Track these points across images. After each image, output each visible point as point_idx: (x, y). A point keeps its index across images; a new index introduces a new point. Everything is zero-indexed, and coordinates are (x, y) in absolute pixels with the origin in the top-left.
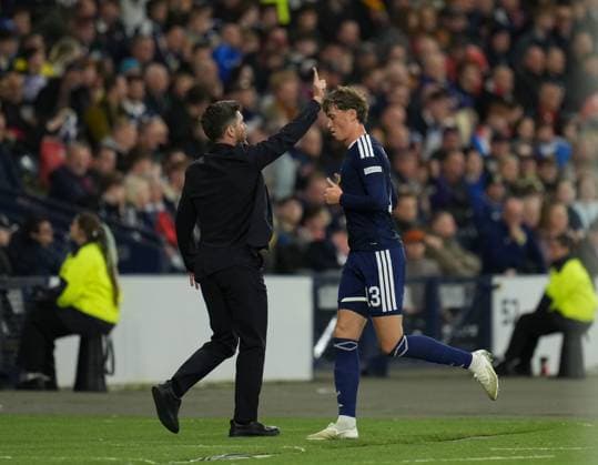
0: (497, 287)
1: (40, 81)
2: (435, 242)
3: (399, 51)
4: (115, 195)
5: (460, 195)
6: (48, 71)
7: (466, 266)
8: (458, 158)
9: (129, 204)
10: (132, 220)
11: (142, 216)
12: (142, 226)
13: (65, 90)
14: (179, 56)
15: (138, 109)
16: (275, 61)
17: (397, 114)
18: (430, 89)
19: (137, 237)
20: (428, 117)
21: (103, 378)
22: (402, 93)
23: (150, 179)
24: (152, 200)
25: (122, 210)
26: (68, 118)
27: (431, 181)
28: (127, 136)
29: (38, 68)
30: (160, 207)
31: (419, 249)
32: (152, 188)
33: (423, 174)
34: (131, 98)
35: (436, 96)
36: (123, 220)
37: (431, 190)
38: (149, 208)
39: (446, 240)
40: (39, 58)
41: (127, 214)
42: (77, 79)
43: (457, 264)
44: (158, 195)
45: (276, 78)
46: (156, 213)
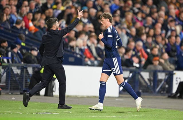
0: (175, 74)
1: (59, 11)
2: (162, 61)
3: (163, 8)
4: (73, 43)
5: (174, 49)
6: (62, 8)
7: (170, 68)
8: (174, 38)
9: (77, 46)
10: (77, 51)
11: (81, 50)
12: (80, 53)
13: (66, 14)
15: (86, 21)
16: (127, 9)
17: (159, 25)
18: (170, 19)
19: (78, 56)
20: (169, 26)
21: (52, 93)
22: (162, 20)
23: (83, 40)
24: (84, 46)
25: (75, 48)
26: (63, 22)
27: (166, 44)
28: (79, 27)
29: (59, 8)
30: (86, 47)
31: (157, 62)
32: (84, 42)
33: (164, 42)
34: (84, 17)
35: (171, 21)
36: (75, 51)
37: (166, 47)
38: (83, 48)
39: (166, 61)
40: (60, 5)
41: (76, 49)
42: (69, 11)
43: (168, 67)
44: (85, 44)
45: (126, 14)
46: (84, 49)
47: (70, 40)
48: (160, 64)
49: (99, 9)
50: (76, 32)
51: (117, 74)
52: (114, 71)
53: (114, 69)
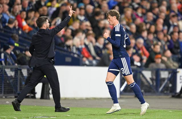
0: (178, 72)
1: (54, 9)
2: (165, 59)
3: (165, 3)
4: (69, 43)
5: (177, 45)
6: (57, 5)
7: (174, 65)
8: (176, 34)
9: (74, 45)
10: (74, 51)
11: (78, 49)
12: (77, 52)
13: (61, 12)
14: (98, 3)
15: (82, 18)
16: (126, 5)
17: (161, 21)
18: (172, 14)
19: (76, 56)
20: (171, 22)
21: (49, 96)
22: (163, 15)
23: (80, 38)
24: (81, 45)
25: (71, 47)
26: (58, 20)
27: (168, 41)
28: (76, 25)
29: (54, 5)
30: (83, 46)
31: (160, 60)
32: (81, 41)
33: (166, 39)
34: (80, 14)
35: (173, 16)
36: (71, 50)
37: (168, 44)
38: (80, 47)
39: (168, 58)
40: (55, 2)
41: (73, 48)
42: (64, 9)
43: (171, 65)
44: (83, 43)
45: (125, 10)
46: (82, 48)
47: (67, 39)
48: (163, 62)
49: (96, 5)
50: (72, 30)
51: (126, 74)
52: (123, 71)
53: (123, 70)
